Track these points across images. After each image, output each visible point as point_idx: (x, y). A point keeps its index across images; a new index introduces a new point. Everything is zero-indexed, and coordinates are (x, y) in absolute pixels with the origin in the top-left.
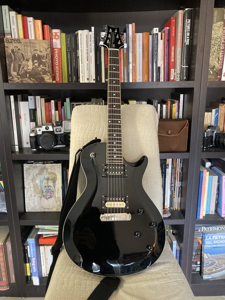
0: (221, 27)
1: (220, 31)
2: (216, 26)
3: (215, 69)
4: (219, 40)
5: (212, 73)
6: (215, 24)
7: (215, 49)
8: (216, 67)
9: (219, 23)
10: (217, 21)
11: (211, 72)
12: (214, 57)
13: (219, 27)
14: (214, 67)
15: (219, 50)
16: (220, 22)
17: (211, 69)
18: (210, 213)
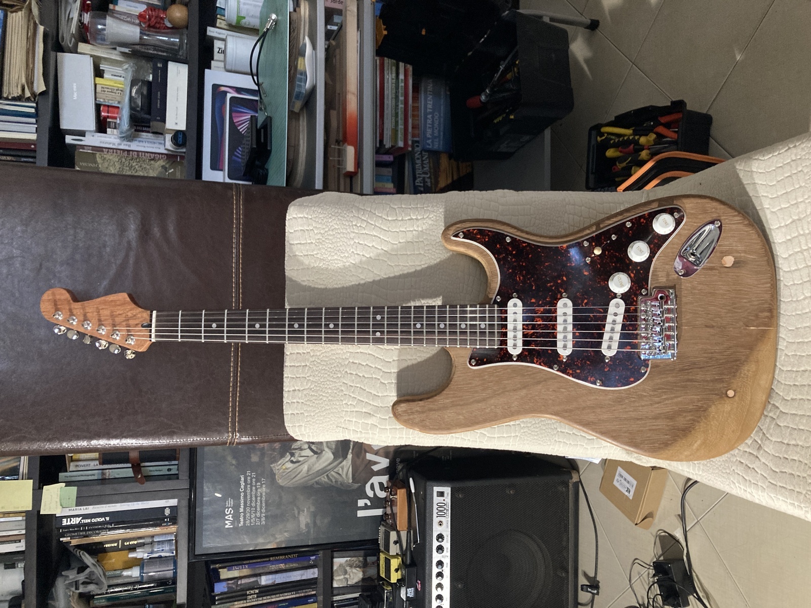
0: (105, 156)
1: (111, 158)
2: (102, 164)
3: (167, 166)
4: (124, 160)
5: (172, 170)
6: (100, 166)
7: (136, 166)
8: (164, 164)
9: (98, 159)
10: (96, 162)
11: (170, 171)
12: (148, 167)
13: (105, 159)
14: (163, 167)
15: (138, 160)
16: (96, 158)
17: (166, 171)
18: (391, 174)
